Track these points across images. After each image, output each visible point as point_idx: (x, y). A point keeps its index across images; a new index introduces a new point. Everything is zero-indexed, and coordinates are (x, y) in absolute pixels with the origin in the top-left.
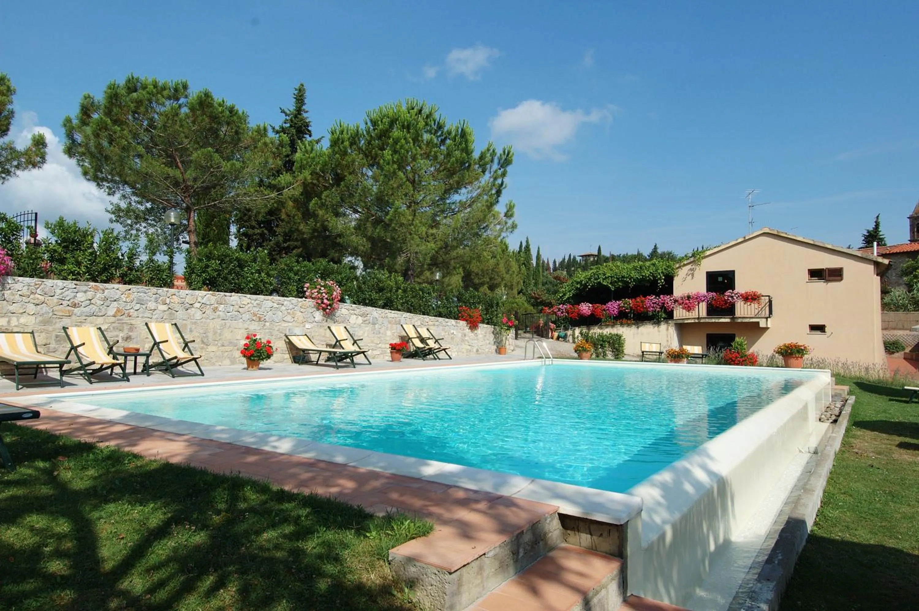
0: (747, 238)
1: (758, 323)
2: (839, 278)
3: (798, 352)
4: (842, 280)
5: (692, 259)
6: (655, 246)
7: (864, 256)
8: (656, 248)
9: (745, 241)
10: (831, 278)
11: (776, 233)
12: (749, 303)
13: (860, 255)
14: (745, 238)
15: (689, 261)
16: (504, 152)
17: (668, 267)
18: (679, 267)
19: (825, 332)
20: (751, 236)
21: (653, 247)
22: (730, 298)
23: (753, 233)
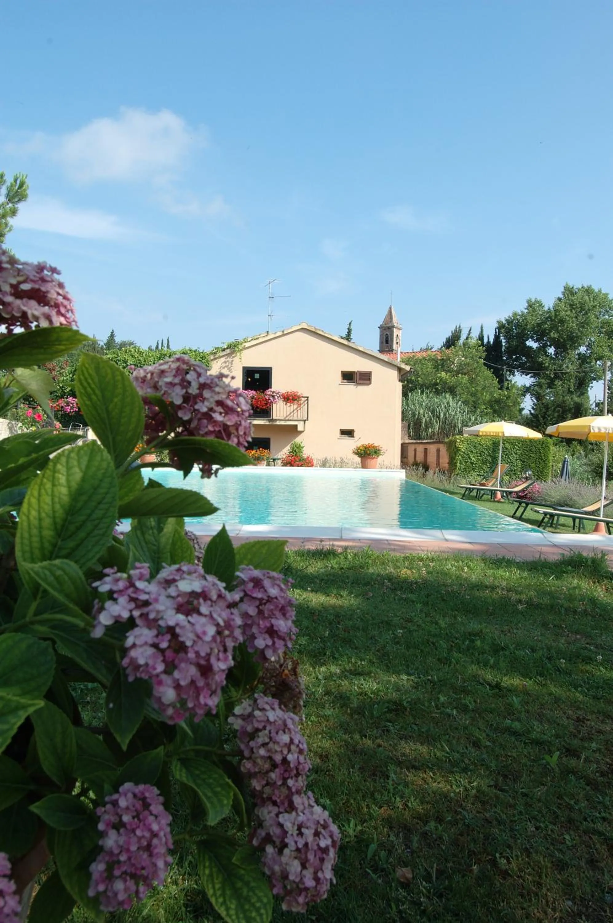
0: (285, 332)
1: (296, 426)
2: (368, 382)
3: (375, 452)
4: (370, 384)
5: (228, 351)
6: (112, 333)
7: (390, 361)
8: (112, 335)
9: (284, 335)
10: (361, 382)
11: (313, 330)
12: (288, 404)
13: (386, 360)
14: (283, 332)
15: (225, 353)
16: (16, 181)
17: (202, 358)
18: (215, 359)
19: (353, 437)
20: (289, 331)
21: (109, 334)
22: (271, 398)
23: (291, 328)
